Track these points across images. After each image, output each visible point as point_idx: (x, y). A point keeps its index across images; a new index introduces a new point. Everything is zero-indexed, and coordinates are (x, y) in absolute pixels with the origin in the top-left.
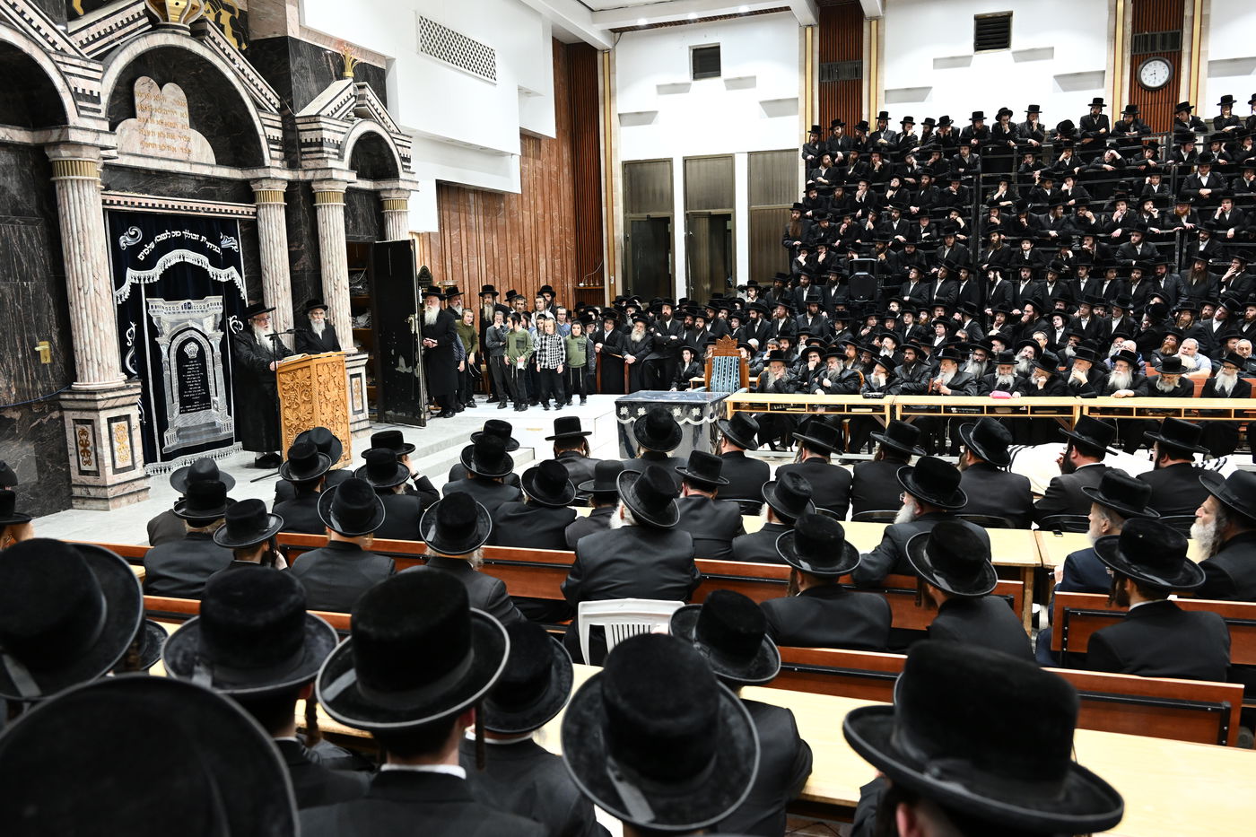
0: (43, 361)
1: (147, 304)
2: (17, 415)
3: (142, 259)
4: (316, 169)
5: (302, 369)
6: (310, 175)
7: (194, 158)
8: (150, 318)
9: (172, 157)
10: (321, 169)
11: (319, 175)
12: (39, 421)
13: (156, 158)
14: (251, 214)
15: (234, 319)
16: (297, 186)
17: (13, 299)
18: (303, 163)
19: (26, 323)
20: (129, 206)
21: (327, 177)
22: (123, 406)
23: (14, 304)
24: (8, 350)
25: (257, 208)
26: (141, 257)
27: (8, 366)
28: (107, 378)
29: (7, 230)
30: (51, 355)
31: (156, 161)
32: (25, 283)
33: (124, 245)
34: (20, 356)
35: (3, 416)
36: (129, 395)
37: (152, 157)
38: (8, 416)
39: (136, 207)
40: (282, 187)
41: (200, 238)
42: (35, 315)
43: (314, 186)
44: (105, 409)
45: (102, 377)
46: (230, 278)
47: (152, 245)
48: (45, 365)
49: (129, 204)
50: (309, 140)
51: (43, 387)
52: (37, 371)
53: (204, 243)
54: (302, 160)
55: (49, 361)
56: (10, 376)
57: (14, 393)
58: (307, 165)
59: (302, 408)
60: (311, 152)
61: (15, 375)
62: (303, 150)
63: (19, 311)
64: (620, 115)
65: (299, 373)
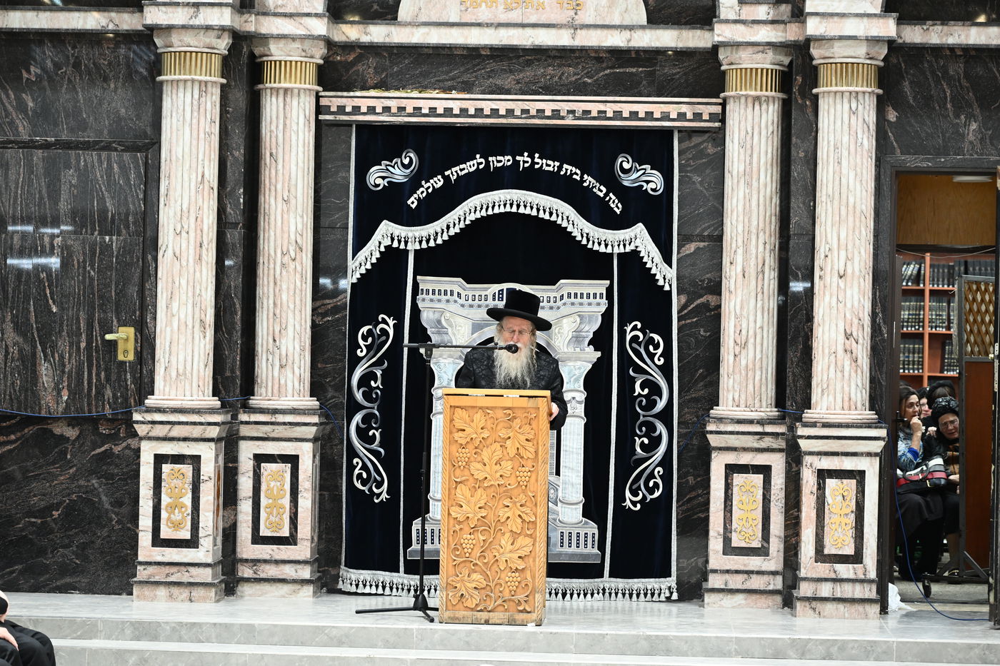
0: (121, 357)
1: (416, 285)
2: (71, 433)
3: (414, 206)
7: (587, 17)
8: (416, 311)
9: (533, 19)
12: (106, 447)
13: (488, 25)
14: (706, 117)
15: (635, 328)
17: (84, 261)
19: (101, 297)
20: (394, 115)
22: (185, 439)
23: (85, 268)
24: (64, 333)
25: (724, 105)
26: (412, 202)
27: (61, 357)
28: (173, 392)
29: (89, 160)
30: (136, 348)
31: (490, 31)
32: (107, 238)
33: (379, 181)
34: (83, 345)
35: (51, 431)
36: (194, 424)
37: (479, 25)
38: (57, 431)
39: (410, 115)
41: (560, 168)
42: (117, 287)
43: (815, 52)
44: (150, 439)
45: (167, 389)
46: (632, 247)
47: (438, 182)
48: (123, 363)
49: (394, 110)
51: (114, 395)
52: (107, 370)
53: (569, 178)
55: (131, 357)
56: (63, 372)
57: (65, 398)
61: (70, 372)
63: (91, 279)
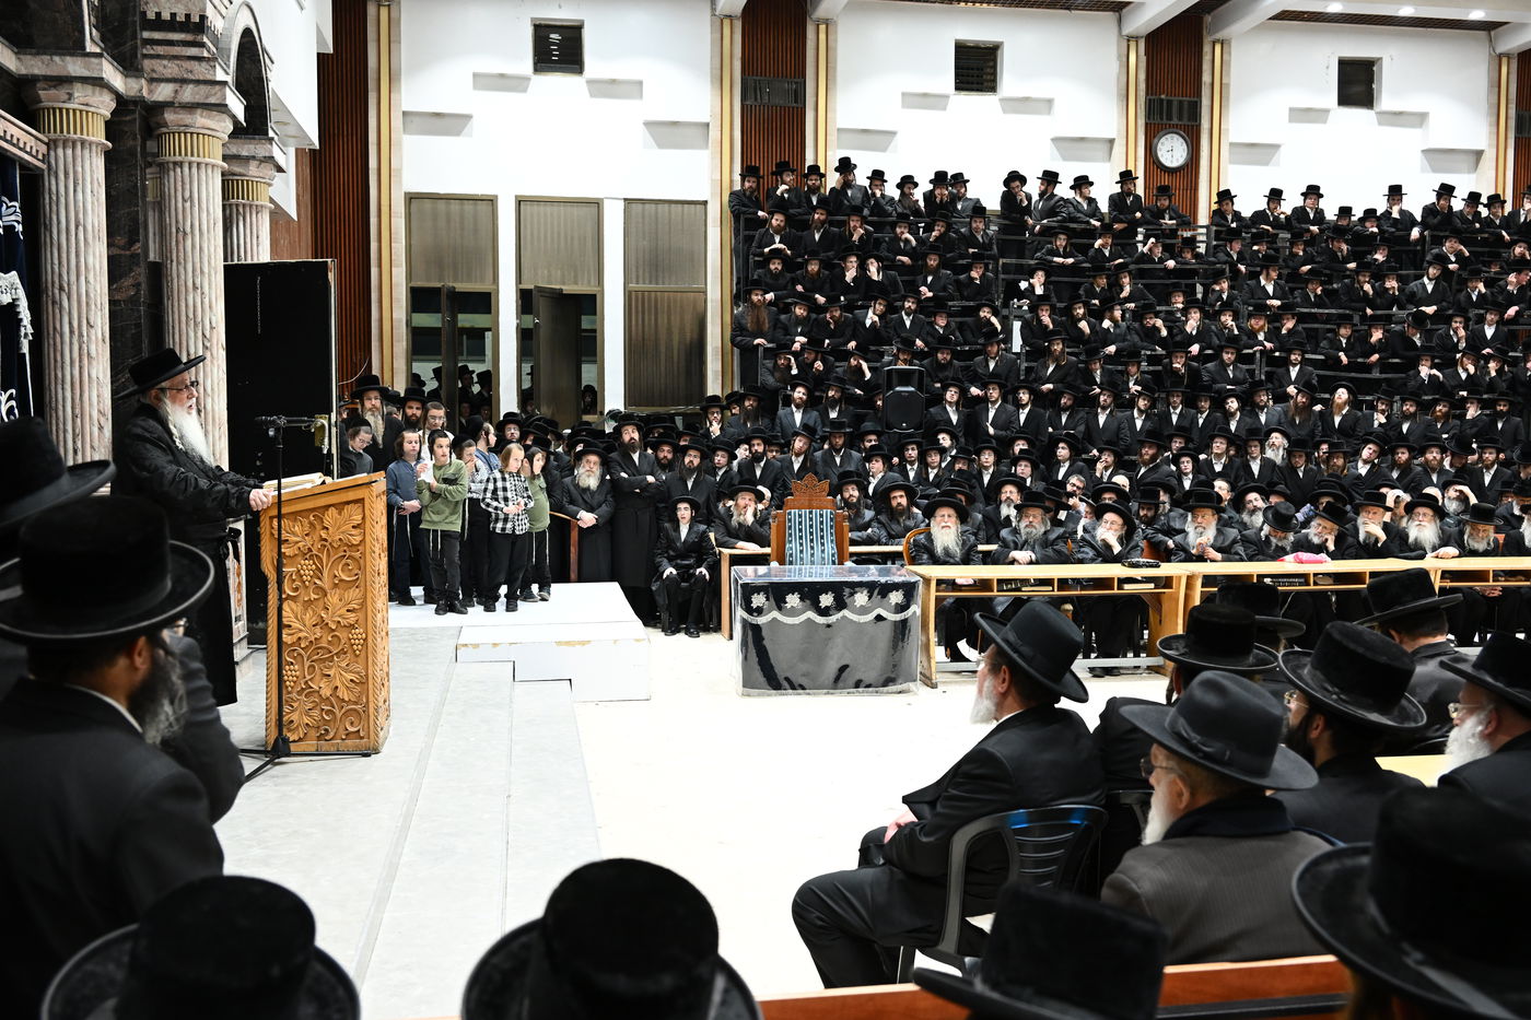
4: (183, 81)
5: (340, 506)
6: (163, 92)
10: (198, 82)
11: (188, 94)
14: (39, 155)
16: (133, 112)
18: (147, 64)
21: (213, 100)
25: (50, 145)
40: (105, 106)
50: (166, 16)
54: (145, 56)
58: (160, 69)
59: (333, 598)
60: (171, 43)
62: (146, 35)
64: (404, 113)
65: (331, 517)
